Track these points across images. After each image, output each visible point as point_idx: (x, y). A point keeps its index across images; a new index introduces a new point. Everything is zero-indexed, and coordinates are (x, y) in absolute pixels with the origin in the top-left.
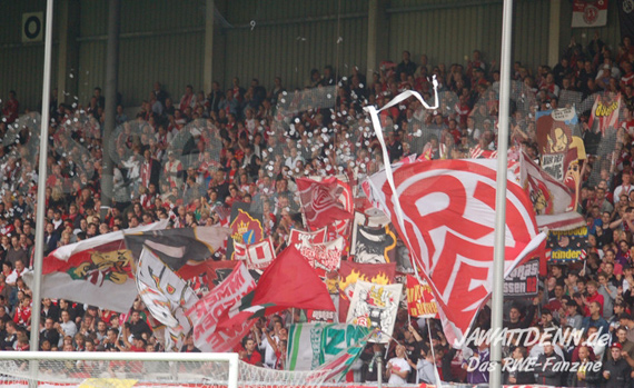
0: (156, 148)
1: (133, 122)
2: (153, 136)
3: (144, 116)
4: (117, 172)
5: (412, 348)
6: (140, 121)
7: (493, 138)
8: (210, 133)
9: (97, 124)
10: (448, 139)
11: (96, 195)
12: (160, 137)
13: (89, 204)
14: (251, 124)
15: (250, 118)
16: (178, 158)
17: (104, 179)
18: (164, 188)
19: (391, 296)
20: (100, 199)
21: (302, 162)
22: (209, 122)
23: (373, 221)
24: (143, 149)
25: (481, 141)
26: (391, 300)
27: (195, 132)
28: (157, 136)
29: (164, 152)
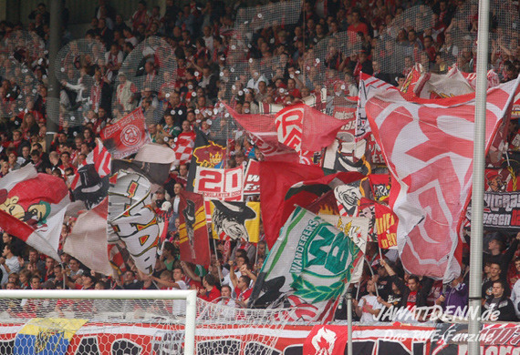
0: (106, 68)
1: (82, 40)
2: (102, 56)
3: (93, 33)
4: (63, 95)
5: (385, 283)
6: (89, 39)
7: (471, 55)
8: (166, 52)
9: (42, 42)
10: (422, 57)
11: (42, 120)
12: (110, 57)
13: (34, 129)
14: (209, 42)
15: (208, 36)
16: (130, 80)
17: (50, 103)
18: (115, 112)
19: (359, 231)
20: (45, 124)
21: (265, 83)
22: (162, 41)
23: (346, 147)
24: (91, 69)
25: (459, 60)
26: (359, 235)
27: (148, 51)
28: (107, 55)
29: (115, 73)
